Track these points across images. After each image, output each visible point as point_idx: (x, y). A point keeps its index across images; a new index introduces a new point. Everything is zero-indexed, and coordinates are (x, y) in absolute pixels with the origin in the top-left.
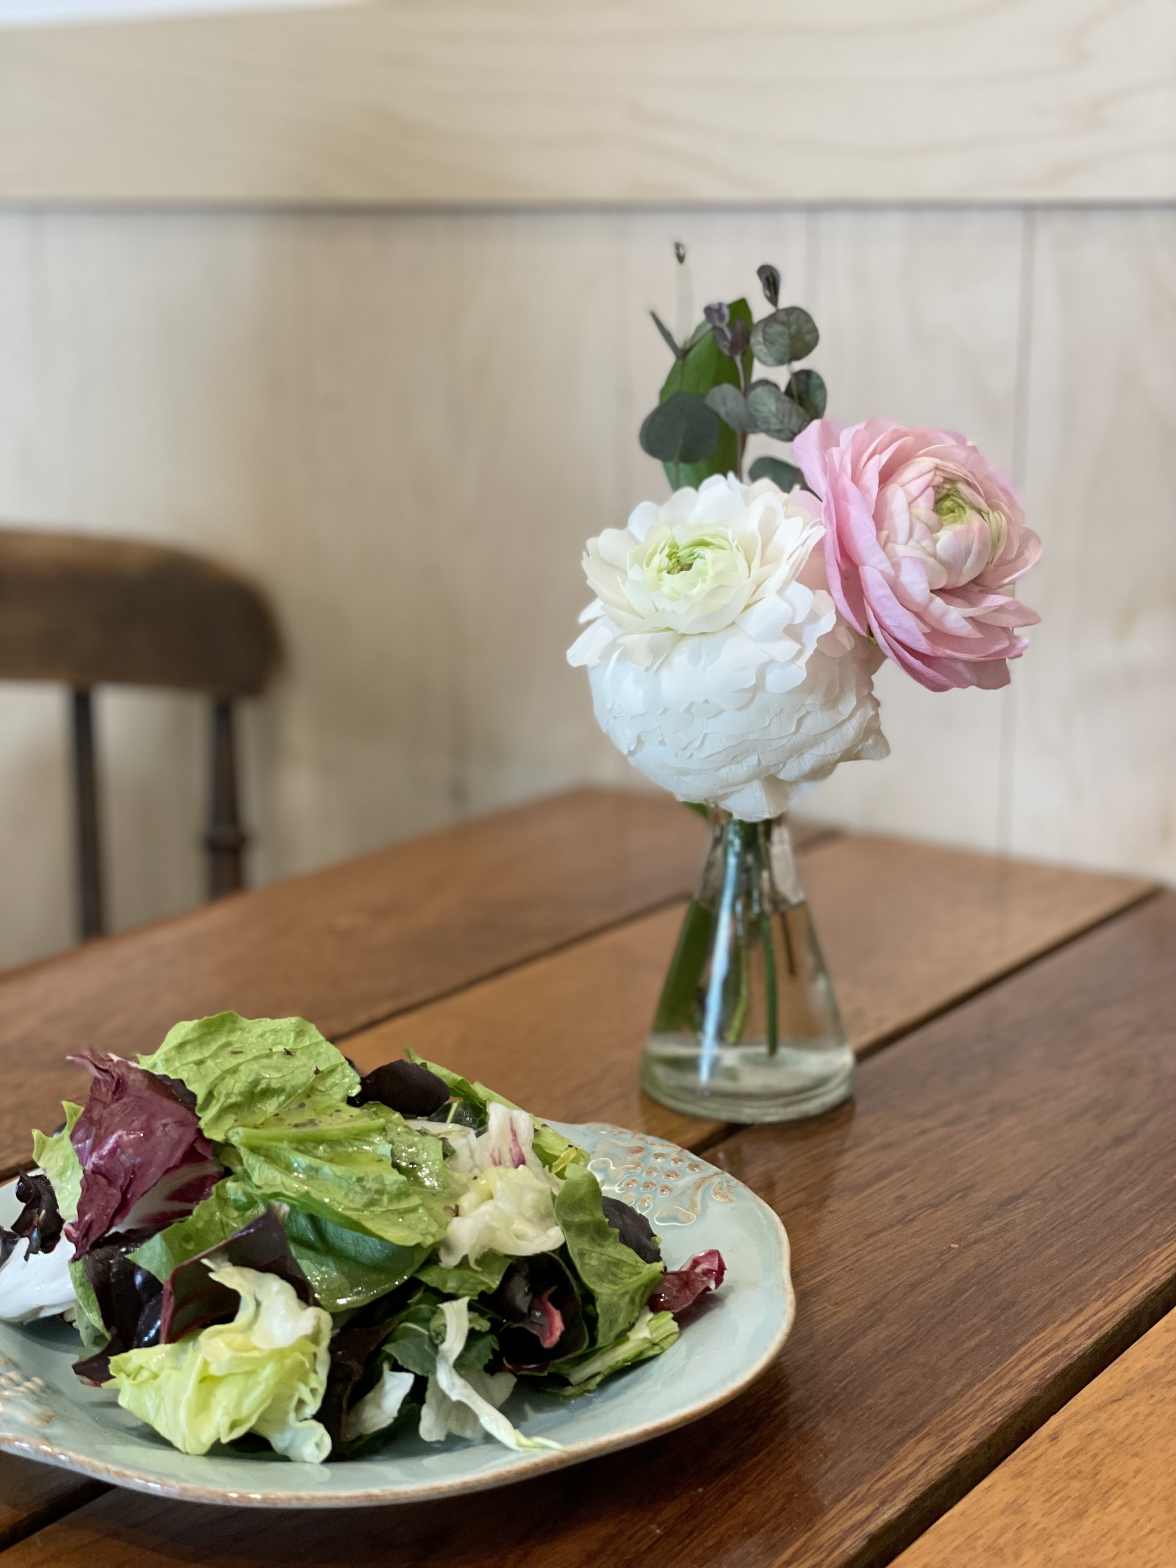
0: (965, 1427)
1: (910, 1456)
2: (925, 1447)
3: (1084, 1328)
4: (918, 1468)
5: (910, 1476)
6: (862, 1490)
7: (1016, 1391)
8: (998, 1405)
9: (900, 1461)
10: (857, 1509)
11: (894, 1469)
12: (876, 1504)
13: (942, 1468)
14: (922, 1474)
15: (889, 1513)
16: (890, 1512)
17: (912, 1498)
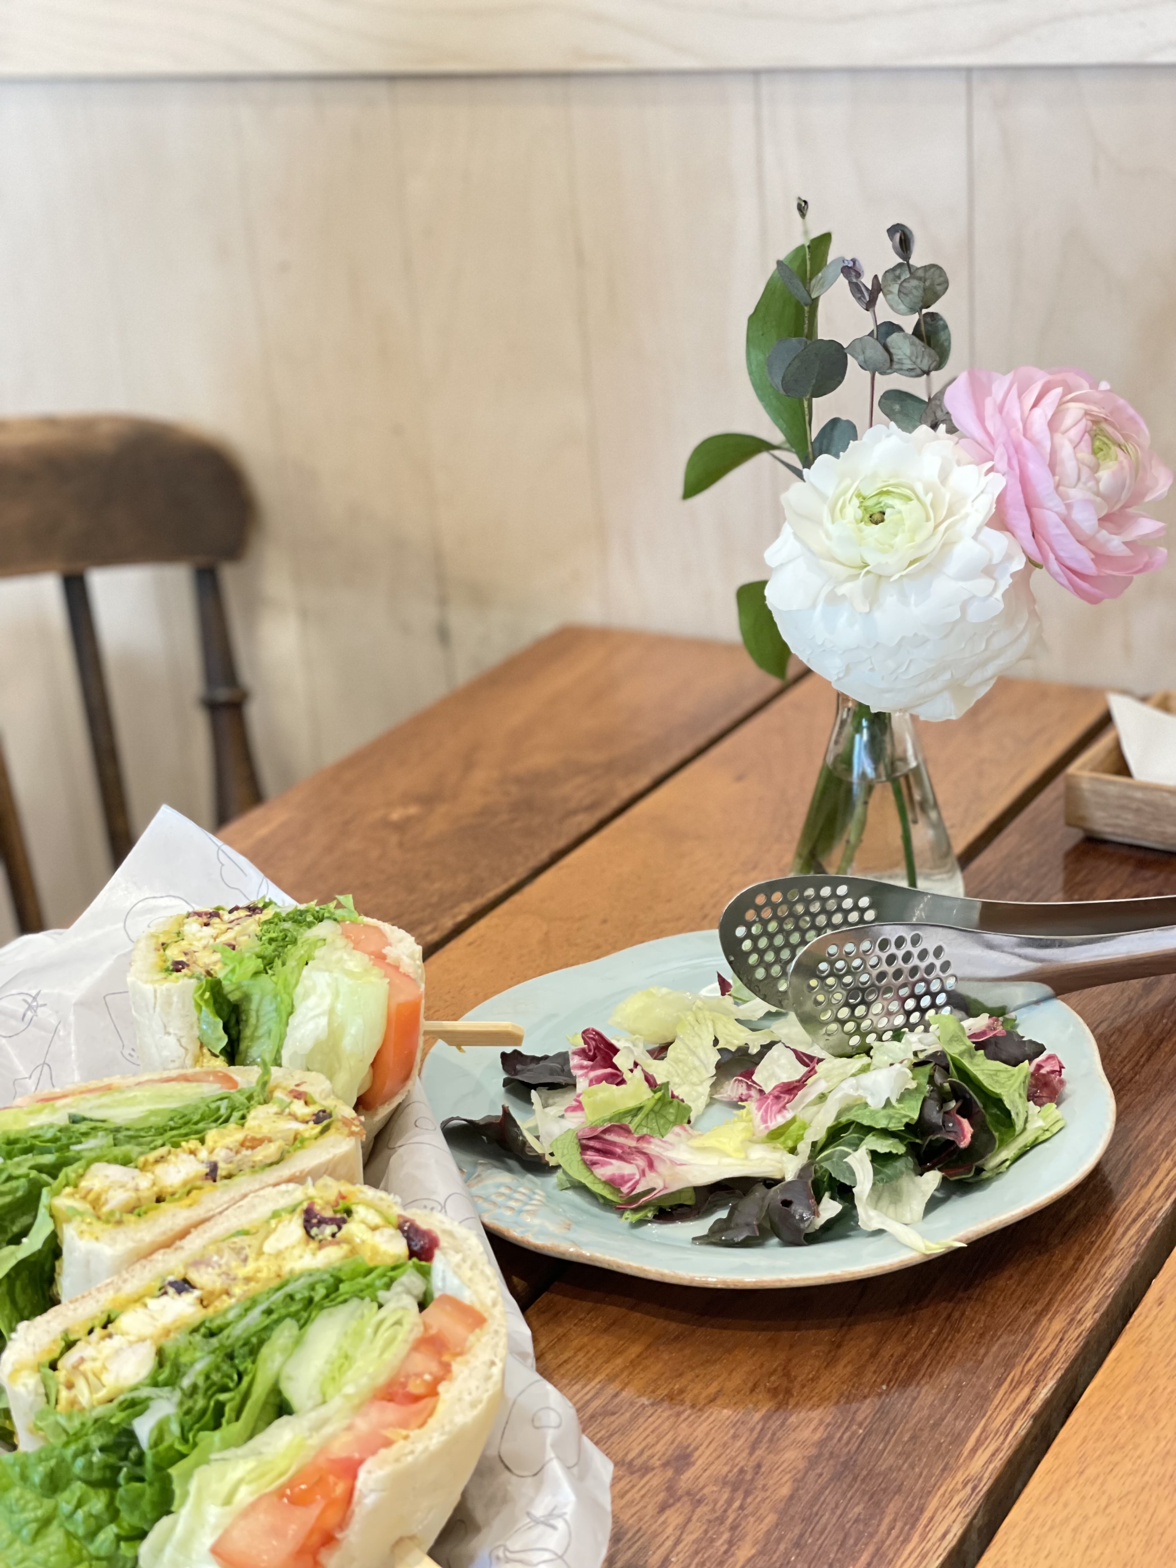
0: (1086, 1301)
1: (1048, 1334)
2: (1057, 1325)
3: (1161, 1189)
4: (1057, 1345)
5: (1053, 1354)
6: (1016, 1372)
7: (1119, 1261)
8: (1108, 1275)
9: (1041, 1341)
10: (1017, 1391)
11: (1038, 1348)
12: (1031, 1385)
13: (1076, 1344)
14: (1062, 1351)
15: (1044, 1393)
16: (1045, 1391)
17: (1059, 1375)
